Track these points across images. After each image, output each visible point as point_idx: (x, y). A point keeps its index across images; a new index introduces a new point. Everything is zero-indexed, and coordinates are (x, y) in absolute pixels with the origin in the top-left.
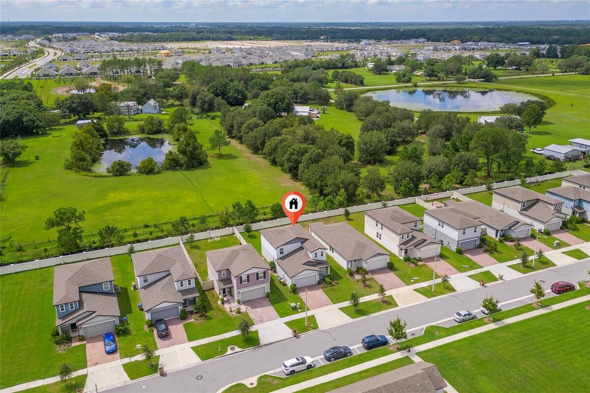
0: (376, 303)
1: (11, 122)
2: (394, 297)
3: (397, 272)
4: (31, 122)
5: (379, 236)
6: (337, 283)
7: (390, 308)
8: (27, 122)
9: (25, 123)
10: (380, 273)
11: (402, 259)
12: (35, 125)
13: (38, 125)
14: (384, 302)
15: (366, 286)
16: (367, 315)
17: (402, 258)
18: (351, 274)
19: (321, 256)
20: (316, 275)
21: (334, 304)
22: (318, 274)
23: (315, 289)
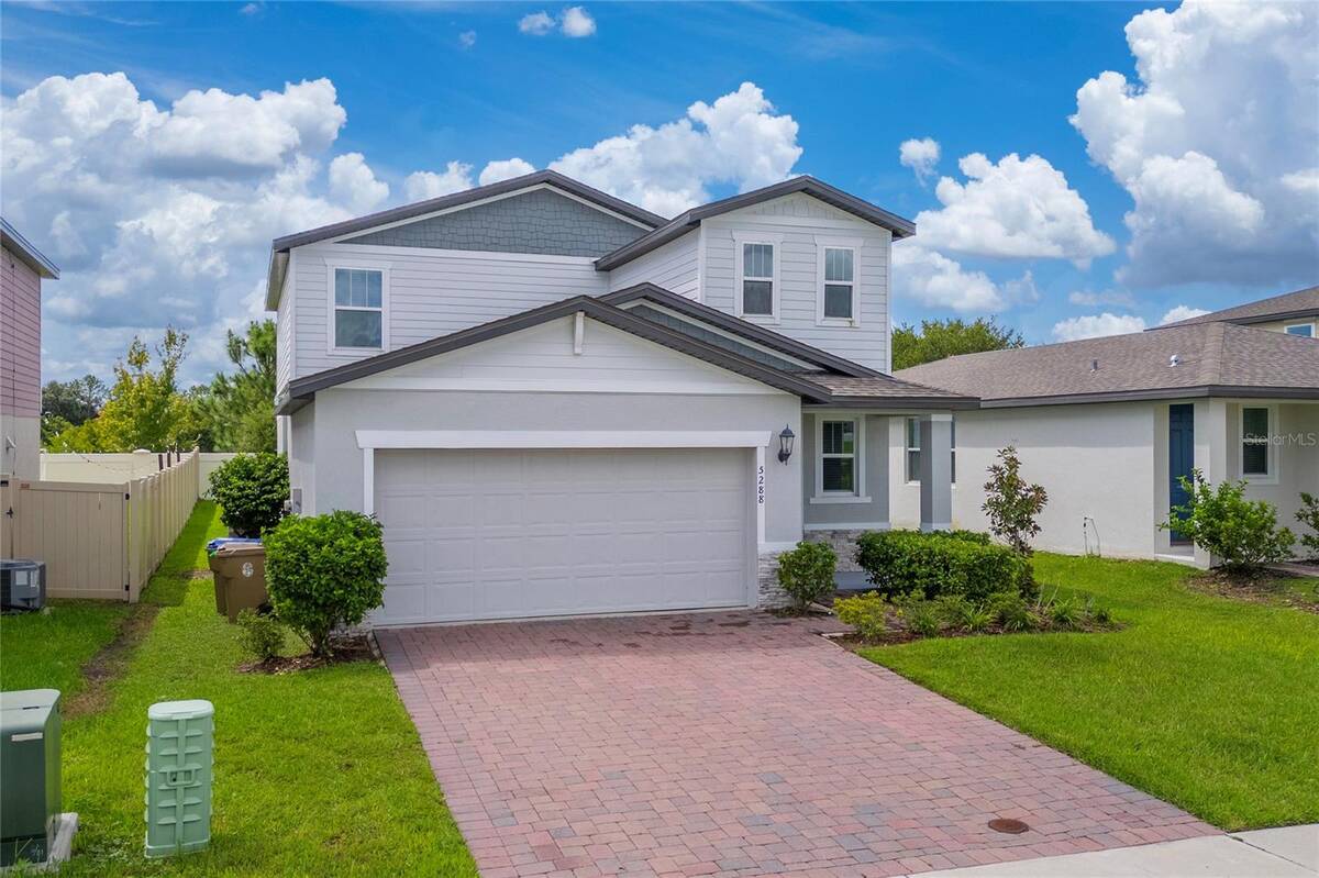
19: (830, 310)
20: (752, 450)
22: (788, 434)
23: (724, 640)
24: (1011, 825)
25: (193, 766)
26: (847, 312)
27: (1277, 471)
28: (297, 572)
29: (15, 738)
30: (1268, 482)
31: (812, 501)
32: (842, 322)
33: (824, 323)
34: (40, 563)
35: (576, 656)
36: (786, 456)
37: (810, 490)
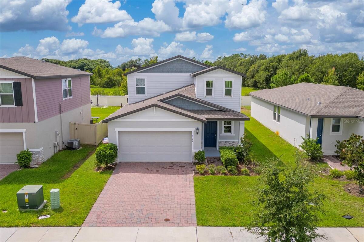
19: (226, 94)
20: (191, 132)
21: (198, 225)
22: (197, 129)
23: (175, 171)
24: (167, 220)
25: (55, 198)
26: (230, 95)
27: (342, 131)
28: (99, 156)
29: (33, 194)
30: (339, 134)
31: (221, 135)
32: (229, 97)
33: (225, 97)
34: (78, 140)
35: (145, 173)
36: (197, 133)
37: (220, 133)
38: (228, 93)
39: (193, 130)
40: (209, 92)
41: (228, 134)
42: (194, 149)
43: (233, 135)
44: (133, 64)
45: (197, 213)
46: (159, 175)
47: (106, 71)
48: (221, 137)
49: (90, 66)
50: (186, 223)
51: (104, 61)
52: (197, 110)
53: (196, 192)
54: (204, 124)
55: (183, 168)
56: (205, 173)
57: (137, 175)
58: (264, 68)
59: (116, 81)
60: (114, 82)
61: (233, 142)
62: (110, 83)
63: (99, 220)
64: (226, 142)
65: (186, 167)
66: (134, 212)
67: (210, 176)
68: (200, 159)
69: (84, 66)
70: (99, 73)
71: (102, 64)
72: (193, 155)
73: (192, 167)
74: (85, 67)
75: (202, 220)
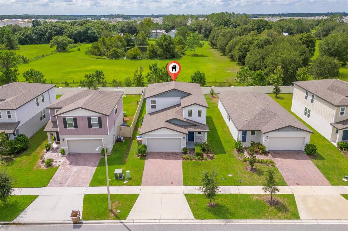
0: (258, 201)
1: (81, 33)
2: (297, 199)
3: (320, 162)
4: (92, 34)
5: (307, 112)
6: (212, 158)
7: (279, 218)
8: (90, 33)
9: (89, 34)
10: (288, 158)
11: (336, 146)
12: (95, 36)
13: (96, 36)
14: (274, 203)
15: (254, 170)
16: (227, 218)
17: (335, 144)
18: (240, 150)
19: (199, 116)
20: (181, 139)
21: (184, 185)
22: (184, 138)
23: (174, 157)
24: (172, 183)
25: (128, 174)
27: (256, 135)
29: (120, 173)
34: (123, 136)
35: (160, 159)
36: (184, 139)
37: (196, 134)
38: (200, 115)
39: (182, 138)
40: (190, 115)
41: (200, 135)
42: (182, 146)
43: (202, 135)
44: (130, 26)
45: (183, 180)
46: (167, 160)
47: (109, 39)
48: (196, 137)
49: (93, 30)
50: (179, 184)
51: (104, 23)
52: (184, 125)
53: (183, 170)
54: (187, 135)
55: (177, 156)
56: (187, 159)
57: (157, 160)
58: (238, 49)
59: (120, 53)
60: (118, 54)
61: (202, 139)
62: (116, 55)
63: (147, 183)
64: (199, 139)
65: (178, 155)
66: (159, 179)
67: (189, 161)
68: (185, 151)
69: (88, 30)
70: (103, 42)
71: (103, 27)
72: (182, 149)
73: (181, 155)
74: (89, 32)
75: (185, 183)
